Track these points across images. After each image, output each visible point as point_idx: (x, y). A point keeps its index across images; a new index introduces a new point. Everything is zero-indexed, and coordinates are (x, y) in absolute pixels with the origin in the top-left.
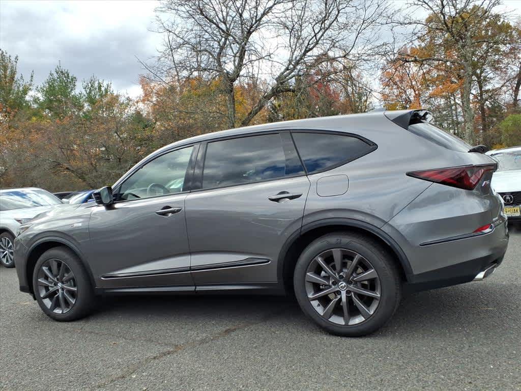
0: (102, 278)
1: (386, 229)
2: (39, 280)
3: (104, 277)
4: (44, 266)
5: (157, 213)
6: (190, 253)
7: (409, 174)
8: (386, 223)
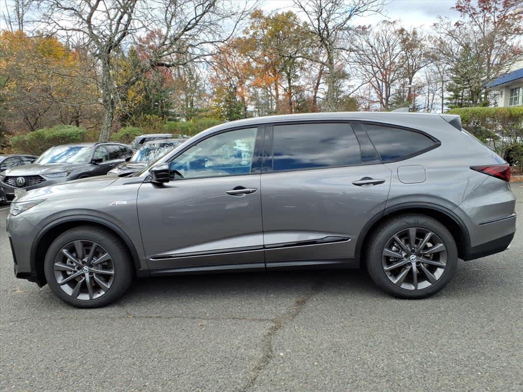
0: (151, 259)
1: (456, 211)
2: (56, 264)
3: (153, 259)
4: (64, 249)
5: (228, 193)
6: (263, 232)
7: (472, 168)
8: (457, 206)
